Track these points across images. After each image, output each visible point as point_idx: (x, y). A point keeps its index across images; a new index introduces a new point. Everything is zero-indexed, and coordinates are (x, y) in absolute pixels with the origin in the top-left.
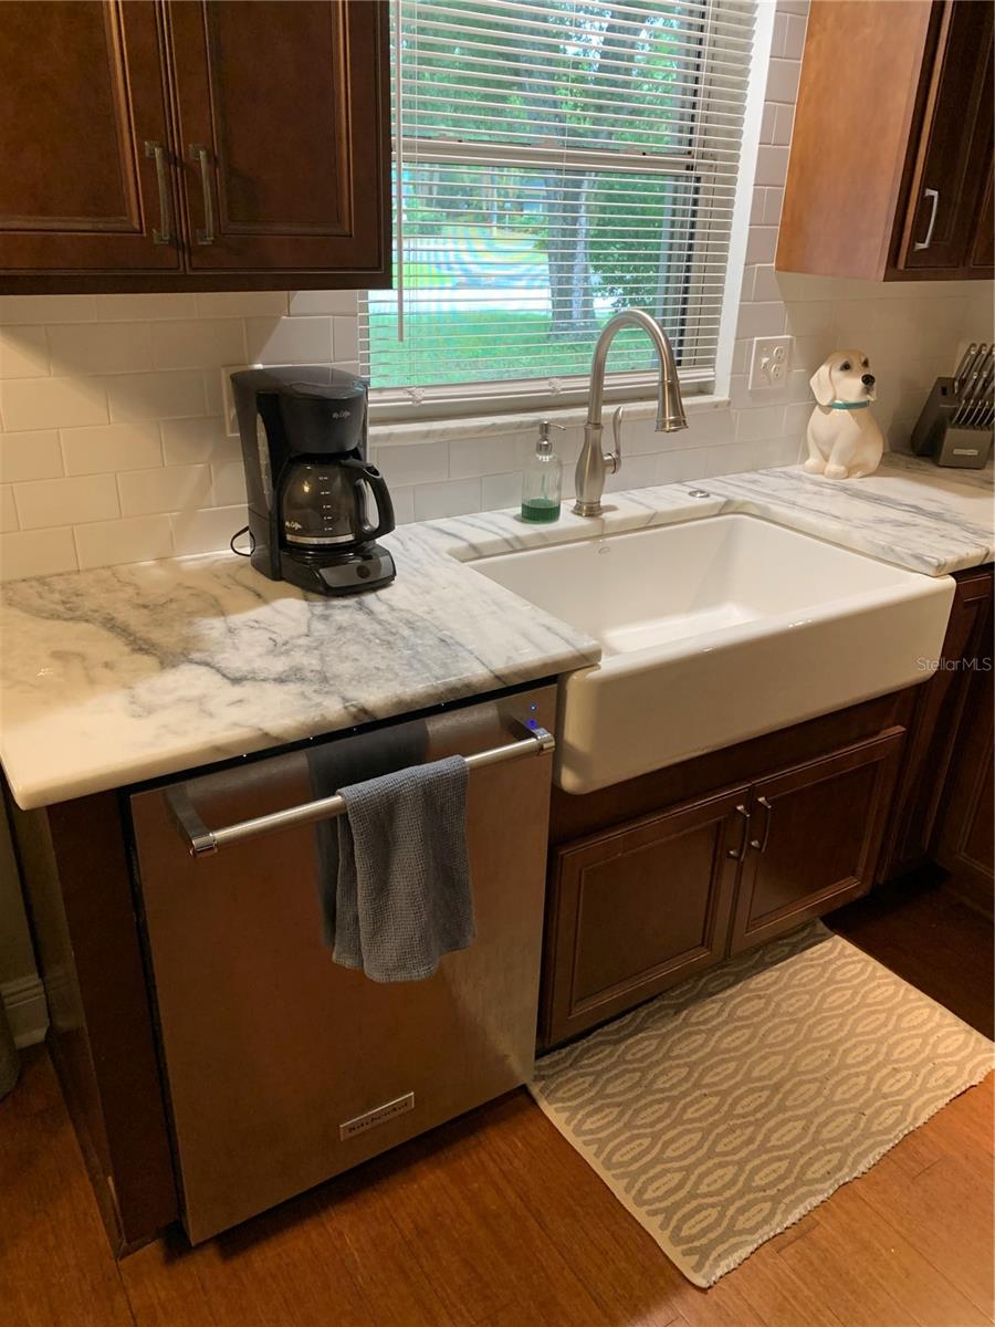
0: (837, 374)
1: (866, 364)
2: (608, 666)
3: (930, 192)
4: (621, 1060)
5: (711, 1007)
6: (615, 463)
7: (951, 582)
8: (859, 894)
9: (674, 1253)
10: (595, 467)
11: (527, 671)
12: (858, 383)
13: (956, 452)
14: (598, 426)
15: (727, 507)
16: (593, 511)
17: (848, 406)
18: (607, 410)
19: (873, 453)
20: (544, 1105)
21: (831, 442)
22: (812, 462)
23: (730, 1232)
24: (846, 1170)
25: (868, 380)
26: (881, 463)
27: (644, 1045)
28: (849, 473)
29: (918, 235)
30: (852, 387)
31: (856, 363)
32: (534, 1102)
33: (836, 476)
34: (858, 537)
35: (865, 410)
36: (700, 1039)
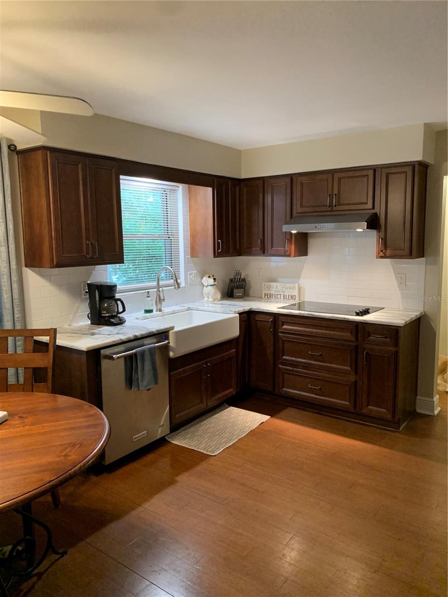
0: (208, 279)
1: (213, 276)
2: (176, 329)
3: (219, 241)
4: (187, 432)
6: (164, 300)
7: (238, 315)
8: (234, 393)
10: (160, 300)
11: (162, 330)
12: (213, 280)
13: (237, 294)
14: (159, 291)
15: (189, 309)
16: (160, 310)
17: (211, 285)
18: (161, 289)
19: (219, 296)
20: (172, 442)
21: (209, 294)
22: (205, 299)
24: (240, 437)
25: (214, 279)
26: (221, 298)
28: (214, 300)
29: (218, 249)
30: (211, 281)
31: (211, 276)
32: (170, 442)
33: (211, 301)
34: (218, 310)
35: (215, 286)
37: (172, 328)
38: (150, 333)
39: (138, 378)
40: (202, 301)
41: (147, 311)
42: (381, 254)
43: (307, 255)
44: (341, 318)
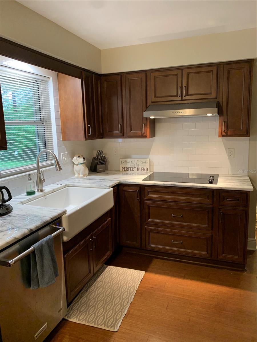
0: (78, 158)
1: (82, 156)
3: (89, 126)
5: (93, 287)
6: (44, 180)
7: (112, 189)
8: (111, 255)
9: (109, 329)
10: (41, 181)
11: (56, 217)
12: (82, 159)
13: (100, 169)
15: (66, 186)
16: (42, 191)
17: (81, 164)
19: (87, 171)
20: (70, 320)
21: (79, 171)
22: (76, 175)
23: (117, 320)
24: (130, 301)
25: (84, 158)
27: (84, 299)
28: (84, 176)
29: (89, 133)
30: (81, 160)
31: (81, 156)
33: (82, 177)
34: (94, 185)
35: (84, 164)
36: (94, 294)
37: (65, 212)
38: (45, 223)
39: (37, 276)
40: (73, 177)
41: (30, 193)
42: (224, 134)
43: (155, 137)
44: (200, 186)
